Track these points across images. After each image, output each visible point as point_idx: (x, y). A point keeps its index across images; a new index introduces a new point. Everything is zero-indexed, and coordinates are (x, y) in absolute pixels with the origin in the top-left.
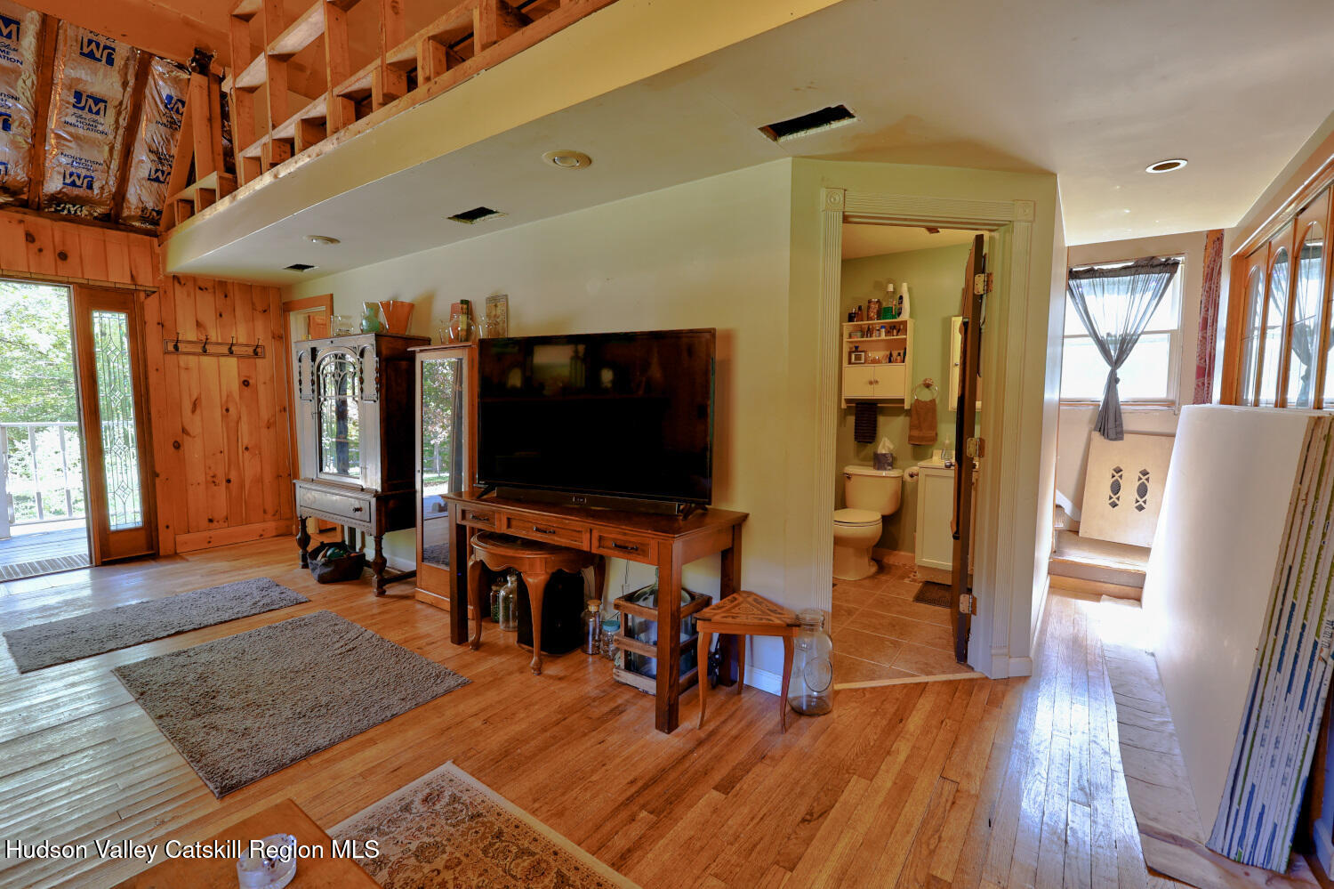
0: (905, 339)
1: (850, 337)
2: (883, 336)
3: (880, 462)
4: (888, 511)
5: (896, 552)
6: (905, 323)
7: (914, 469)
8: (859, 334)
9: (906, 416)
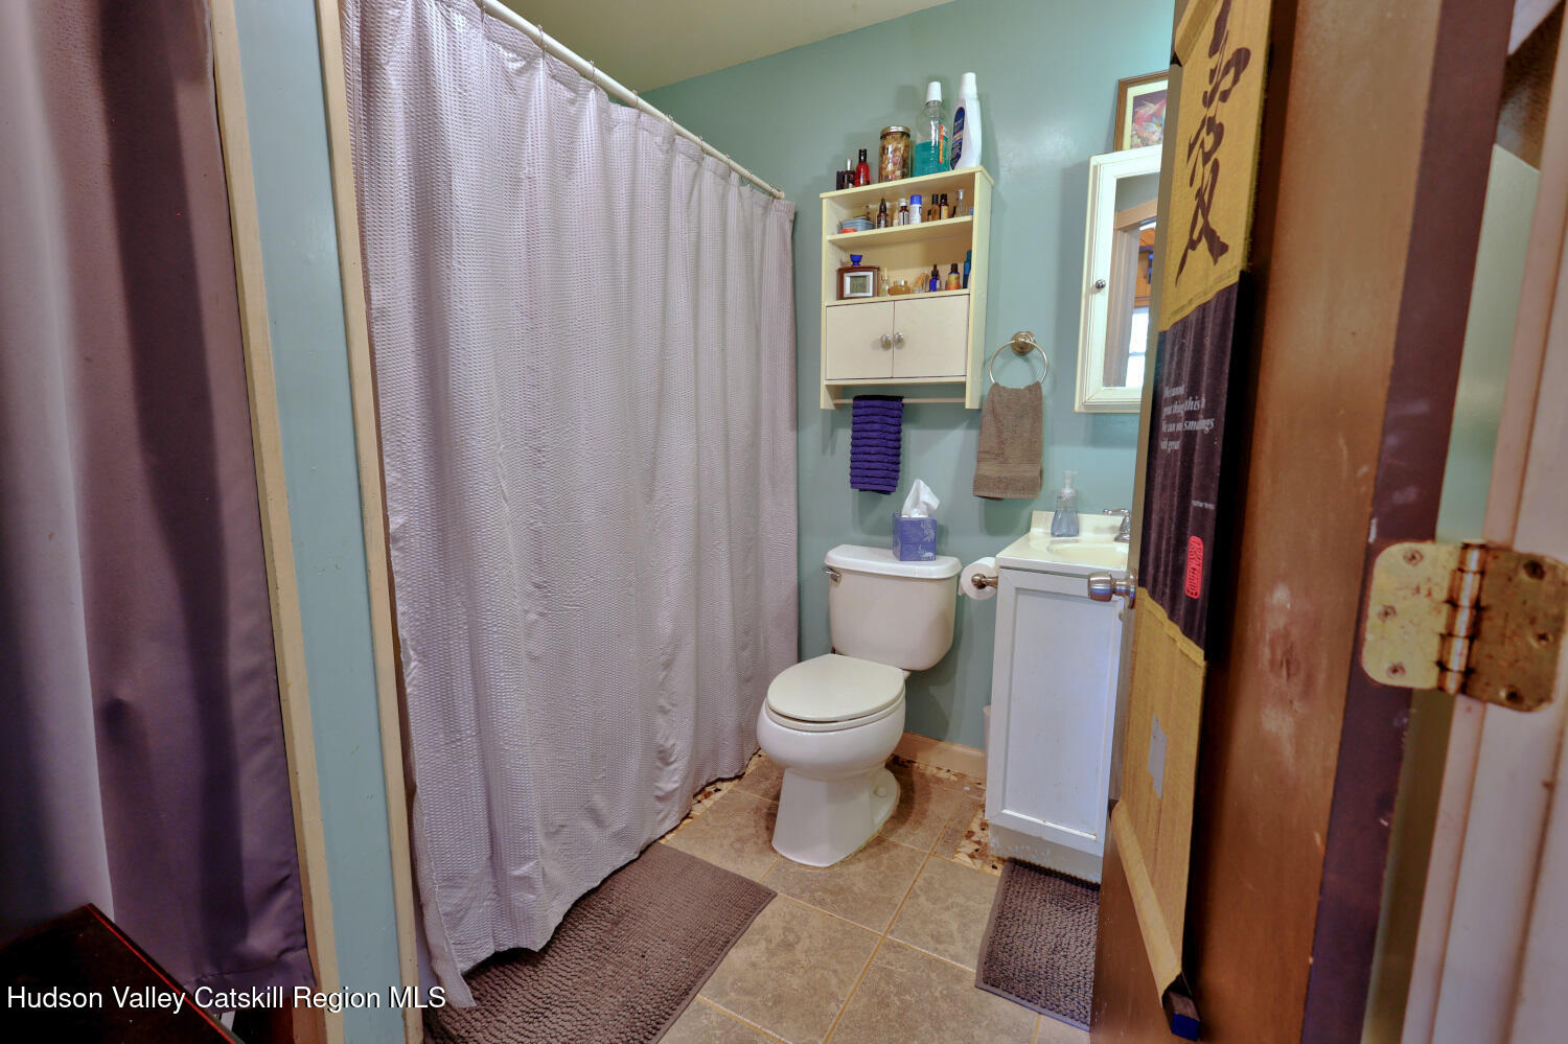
0: (970, 224)
1: (842, 229)
2: (916, 222)
3: (910, 540)
4: (922, 662)
5: (942, 745)
6: (968, 181)
7: (987, 565)
8: (860, 222)
9: (969, 427)
